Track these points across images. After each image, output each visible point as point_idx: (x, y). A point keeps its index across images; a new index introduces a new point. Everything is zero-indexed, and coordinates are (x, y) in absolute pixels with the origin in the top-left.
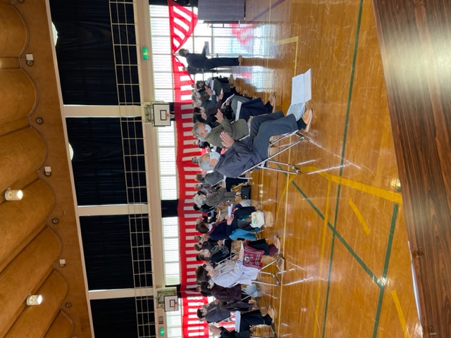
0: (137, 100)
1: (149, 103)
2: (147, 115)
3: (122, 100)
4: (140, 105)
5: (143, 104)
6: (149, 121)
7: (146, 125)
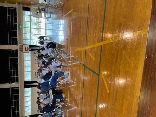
0: (16, 43)
1: (21, 45)
2: (20, 49)
3: (10, 43)
4: (17, 45)
5: (19, 45)
6: (21, 51)
7: (19, 52)
